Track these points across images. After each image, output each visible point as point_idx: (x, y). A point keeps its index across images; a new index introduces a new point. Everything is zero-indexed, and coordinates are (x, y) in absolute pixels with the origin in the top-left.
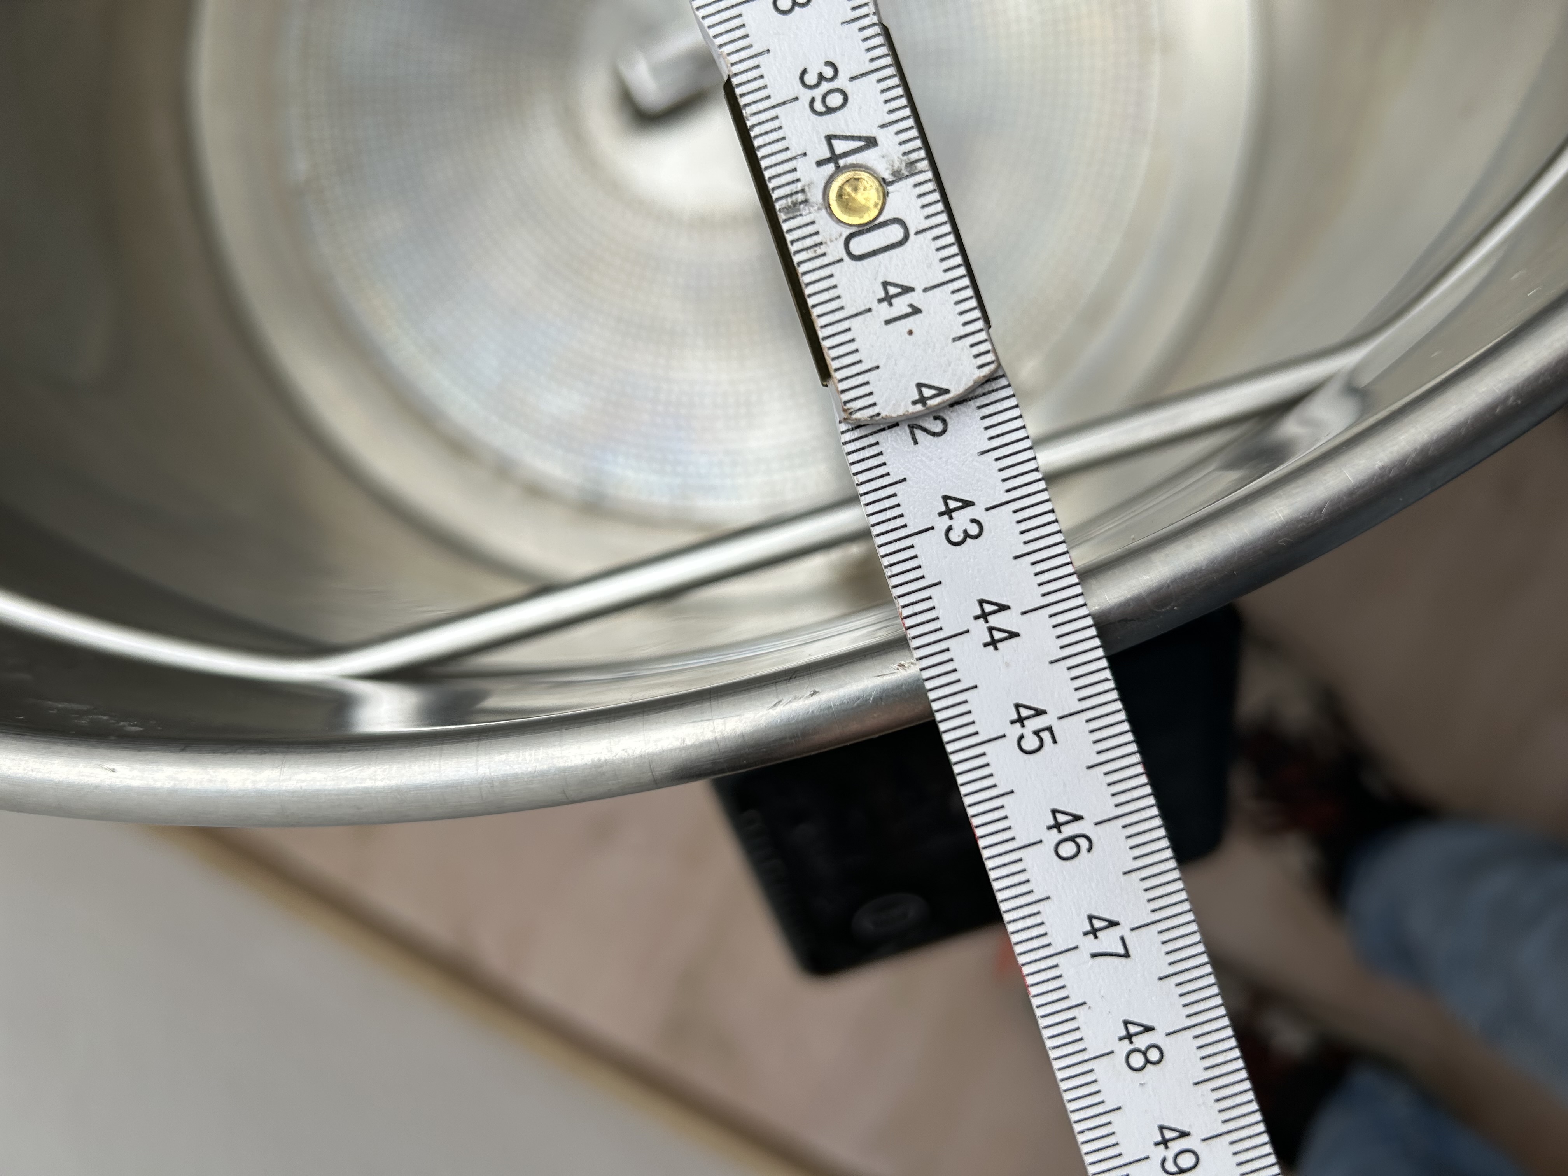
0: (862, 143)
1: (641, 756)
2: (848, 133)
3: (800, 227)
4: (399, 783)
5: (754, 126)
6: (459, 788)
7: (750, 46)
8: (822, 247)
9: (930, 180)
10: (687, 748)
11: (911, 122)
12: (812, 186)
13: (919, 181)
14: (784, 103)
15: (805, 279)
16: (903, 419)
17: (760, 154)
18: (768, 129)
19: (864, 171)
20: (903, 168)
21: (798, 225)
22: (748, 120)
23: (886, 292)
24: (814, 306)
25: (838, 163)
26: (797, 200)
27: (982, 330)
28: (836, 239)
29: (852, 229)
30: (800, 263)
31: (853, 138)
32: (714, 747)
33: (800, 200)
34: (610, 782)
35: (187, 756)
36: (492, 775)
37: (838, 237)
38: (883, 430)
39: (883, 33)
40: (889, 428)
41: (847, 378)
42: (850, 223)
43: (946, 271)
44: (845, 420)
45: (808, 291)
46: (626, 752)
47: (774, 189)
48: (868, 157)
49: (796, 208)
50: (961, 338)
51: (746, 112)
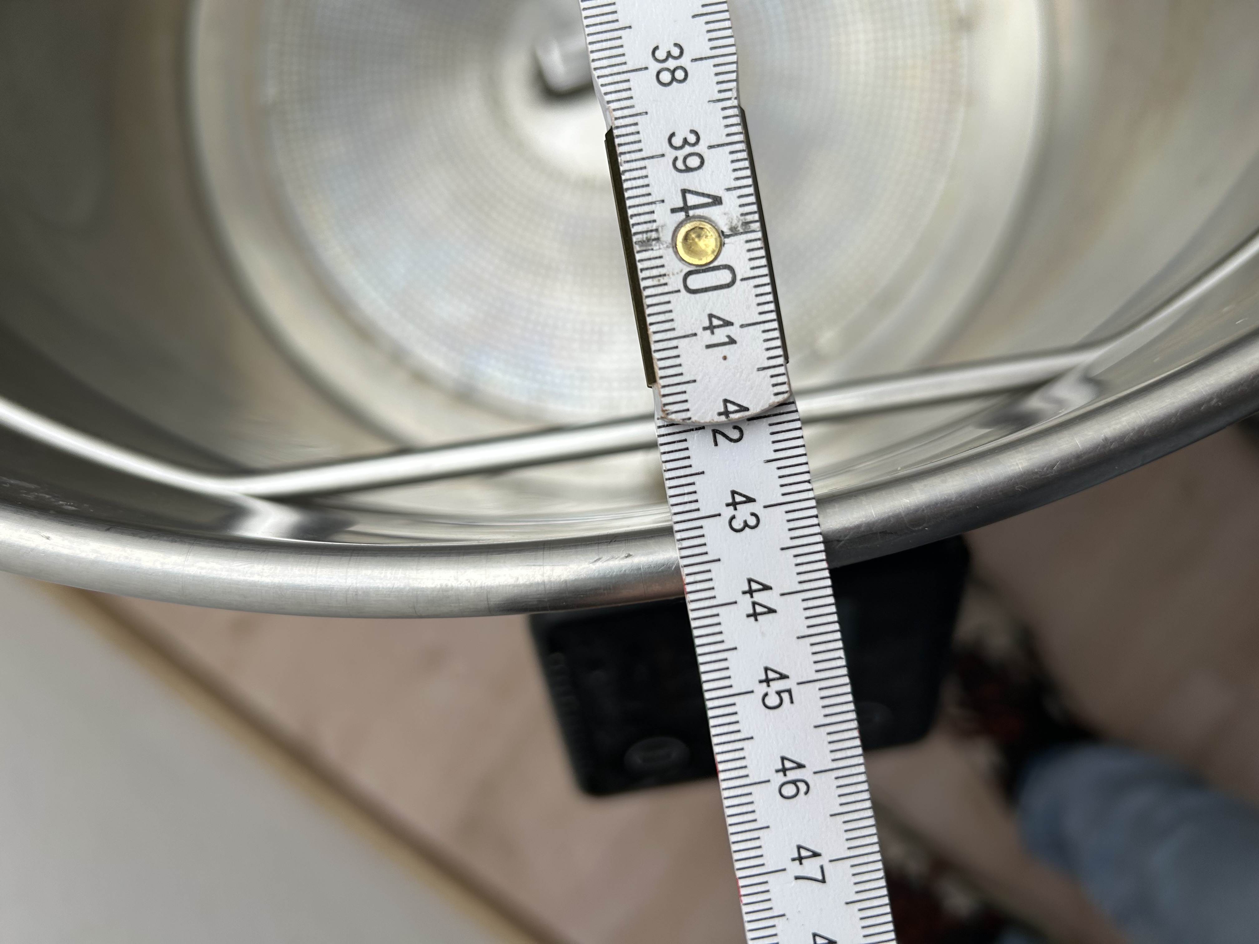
0: (710, 200)
1: (481, 587)
2: (700, 191)
3: (650, 259)
4: (281, 581)
5: (625, 171)
6: (330, 592)
7: (632, 107)
8: (665, 278)
9: (759, 239)
10: (519, 586)
11: (751, 190)
12: (664, 228)
13: (751, 238)
14: (652, 157)
15: (648, 301)
16: (708, 424)
17: (627, 195)
18: (637, 176)
19: (707, 223)
20: (739, 226)
21: (649, 257)
22: (621, 166)
23: (711, 322)
24: (651, 324)
25: (688, 213)
26: (651, 237)
27: (781, 365)
28: (677, 273)
29: (691, 267)
30: (645, 288)
31: (703, 195)
32: (541, 588)
33: (653, 237)
34: (453, 605)
35: (110, 535)
36: (358, 585)
37: (679, 272)
38: (692, 430)
39: (740, 114)
40: (697, 429)
41: (669, 386)
42: (690, 262)
43: (761, 313)
44: (662, 418)
45: (648, 311)
46: (469, 582)
47: (633, 225)
48: (713, 212)
49: (649, 243)
50: (764, 368)
51: (621, 159)
